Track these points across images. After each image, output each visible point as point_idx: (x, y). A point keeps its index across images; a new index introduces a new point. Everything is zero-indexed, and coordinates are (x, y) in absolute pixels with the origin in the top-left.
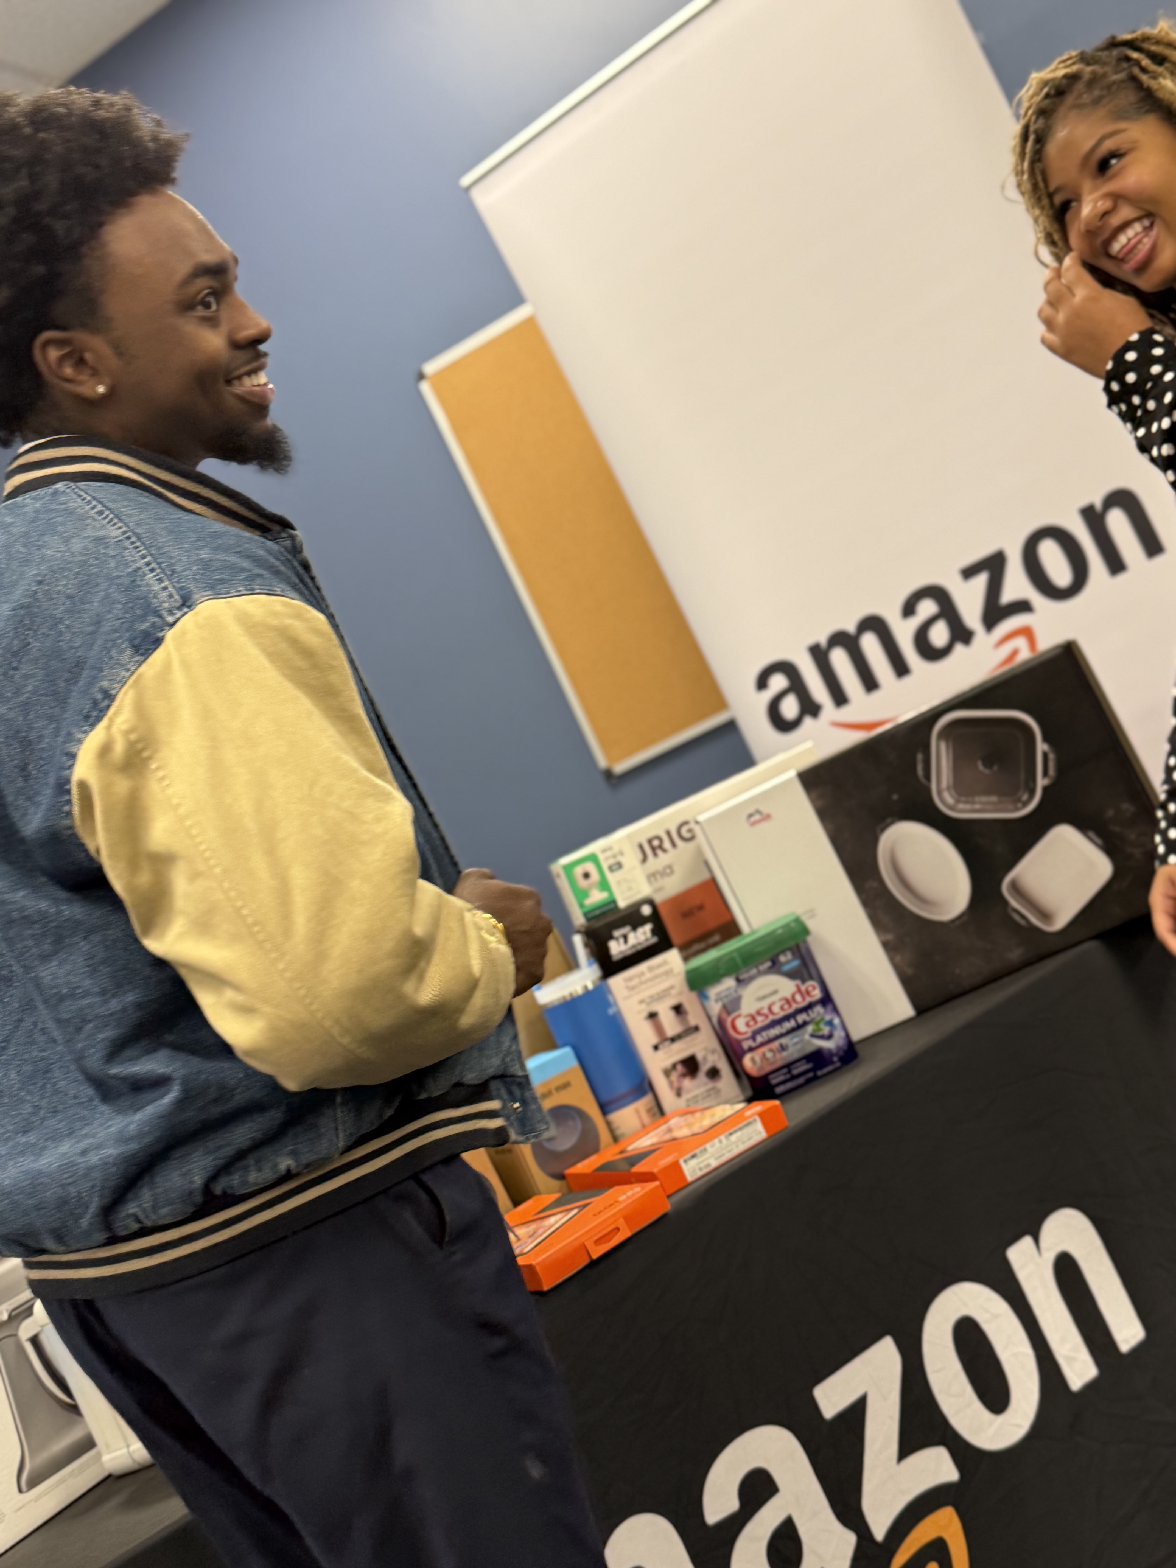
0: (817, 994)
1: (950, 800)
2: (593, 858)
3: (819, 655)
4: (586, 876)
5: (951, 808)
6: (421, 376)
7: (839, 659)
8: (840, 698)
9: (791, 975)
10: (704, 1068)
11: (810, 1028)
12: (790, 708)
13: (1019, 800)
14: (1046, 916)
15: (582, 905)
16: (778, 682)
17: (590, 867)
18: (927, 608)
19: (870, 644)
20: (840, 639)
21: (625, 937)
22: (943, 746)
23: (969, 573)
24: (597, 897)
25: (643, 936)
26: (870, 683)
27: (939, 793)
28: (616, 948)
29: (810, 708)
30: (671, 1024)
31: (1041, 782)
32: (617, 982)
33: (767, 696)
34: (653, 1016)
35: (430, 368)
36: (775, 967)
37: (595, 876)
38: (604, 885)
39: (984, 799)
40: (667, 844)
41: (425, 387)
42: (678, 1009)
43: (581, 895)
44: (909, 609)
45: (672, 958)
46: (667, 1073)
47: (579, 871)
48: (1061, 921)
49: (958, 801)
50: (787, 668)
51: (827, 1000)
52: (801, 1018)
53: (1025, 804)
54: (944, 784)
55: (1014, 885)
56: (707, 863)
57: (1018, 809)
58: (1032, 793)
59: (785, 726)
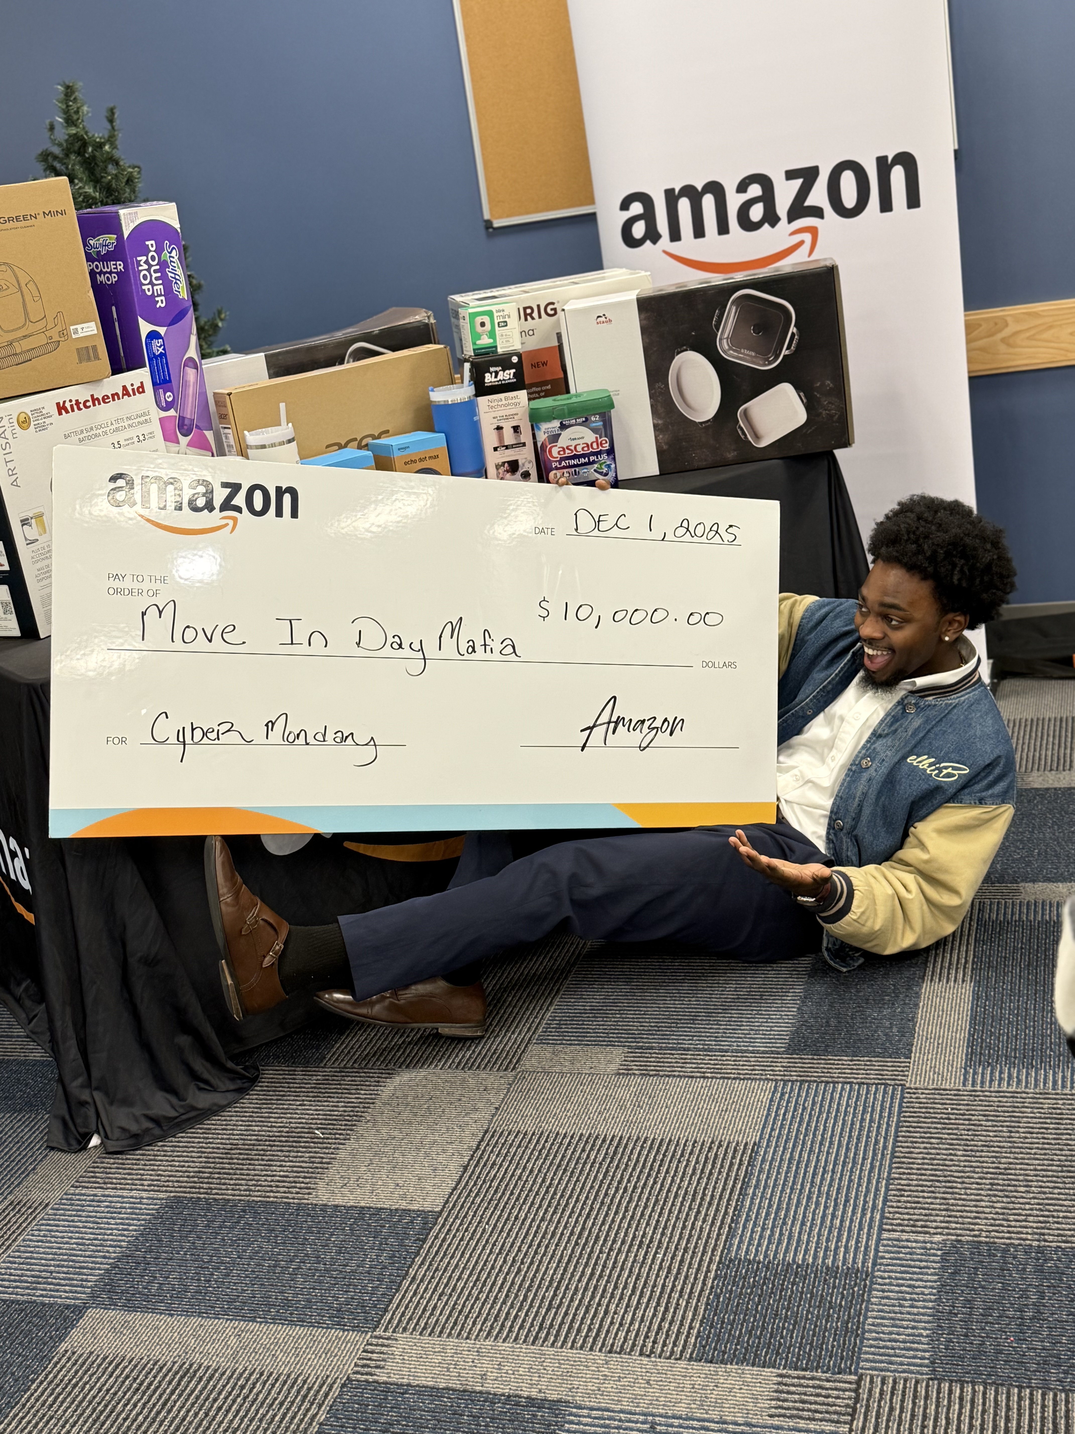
0: (607, 446)
1: (726, 347)
2: (490, 313)
3: (671, 198)
4: (483, 324)
5: (724, 352)
7: (684, 205)
8: (675, 235)
9: (594, 430)
10: (521, 470)
11: (596, 466)
12: (639, 230)
13: (767, 359)
14: (757, 437)
15: (474, 344)
16: (637, 208)
17: (486, 319)
18: (755, 190)
19: (708, 202)
20: (688, 191)
21: (497, 373)
22: (734, 308)
23: (791, 175)
24: (485, 341)
25: (507, 375)
26: (699, 232)
27: (721, 339)
28: (489, 379)
29: (652, 235)
30: (509, 438)
31: (785, 352)
32: (483, 401)
33: (627, 215)
34: (499, 428)
36: (586, 423)
37: (488, 326)
38: (492, 334)
39: (746, 352)
40: (535, 315)
42: (516, 429)
43: (476, 336)
44: (742, 188)
45: (522, 395)
46: (498, 467)
47: (479, 320)
48: (764, 443)
49: (730, 349)
50: (646, 200)
51: (611, 452)
52: (592, 458)
53: (770, 363)
54: (726, 336)
55: (745, 412)
56: (559, 336)
57: (765, 365)
58: (777, 357)
59: (630, 241)
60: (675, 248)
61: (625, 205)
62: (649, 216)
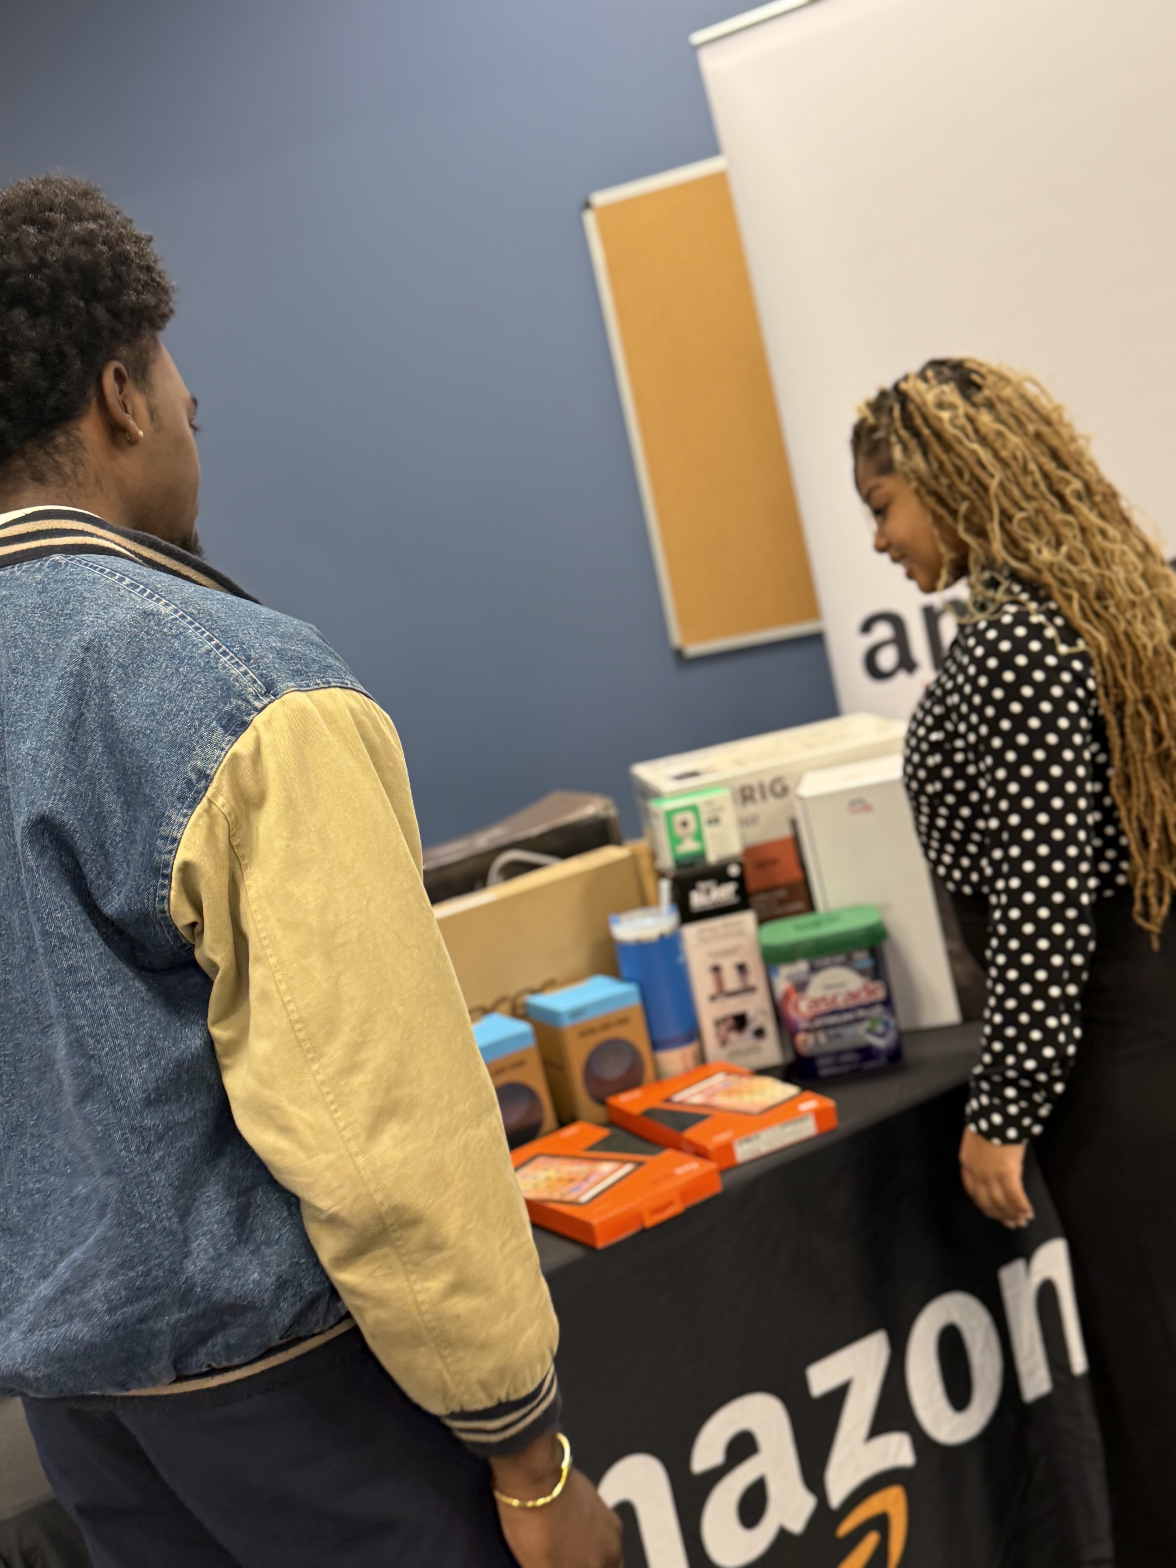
0: (881, 994)
2: (694, 809)
3: (931, 616)
4: (685, 824)
6: (587, 205)
7: (949, 625)
9: (862, 972)
10: (752, 1026)
11: (866, 1025)
12: (887, 658)
15: (673, 849)
16: (883, 631)
17: (689, 817)
20: (955, 606)
21: (708, 892)
24: (689, 846)
25: (725, 893)
28: (698, 899)
29: (907, 664)
30: (732, 981)
32: (691, 932)
33: (870, 640)
34: (716, 970)
35: (600, 198)
36: (848, 963)
37: (692, 826)
38: (699, 836)
40: (758, 796)
41: (590, 219)
42: (742, 969)
43: (675, 840)
45: (747, 919)
46: (718, 1023)
47: (678, 818)
50: (896, 621)
51: (888, 1003)
52: (861, 1013)
56: (794, 823)
59: (877, 674)
61: (867, 627)
62: (901, 639)
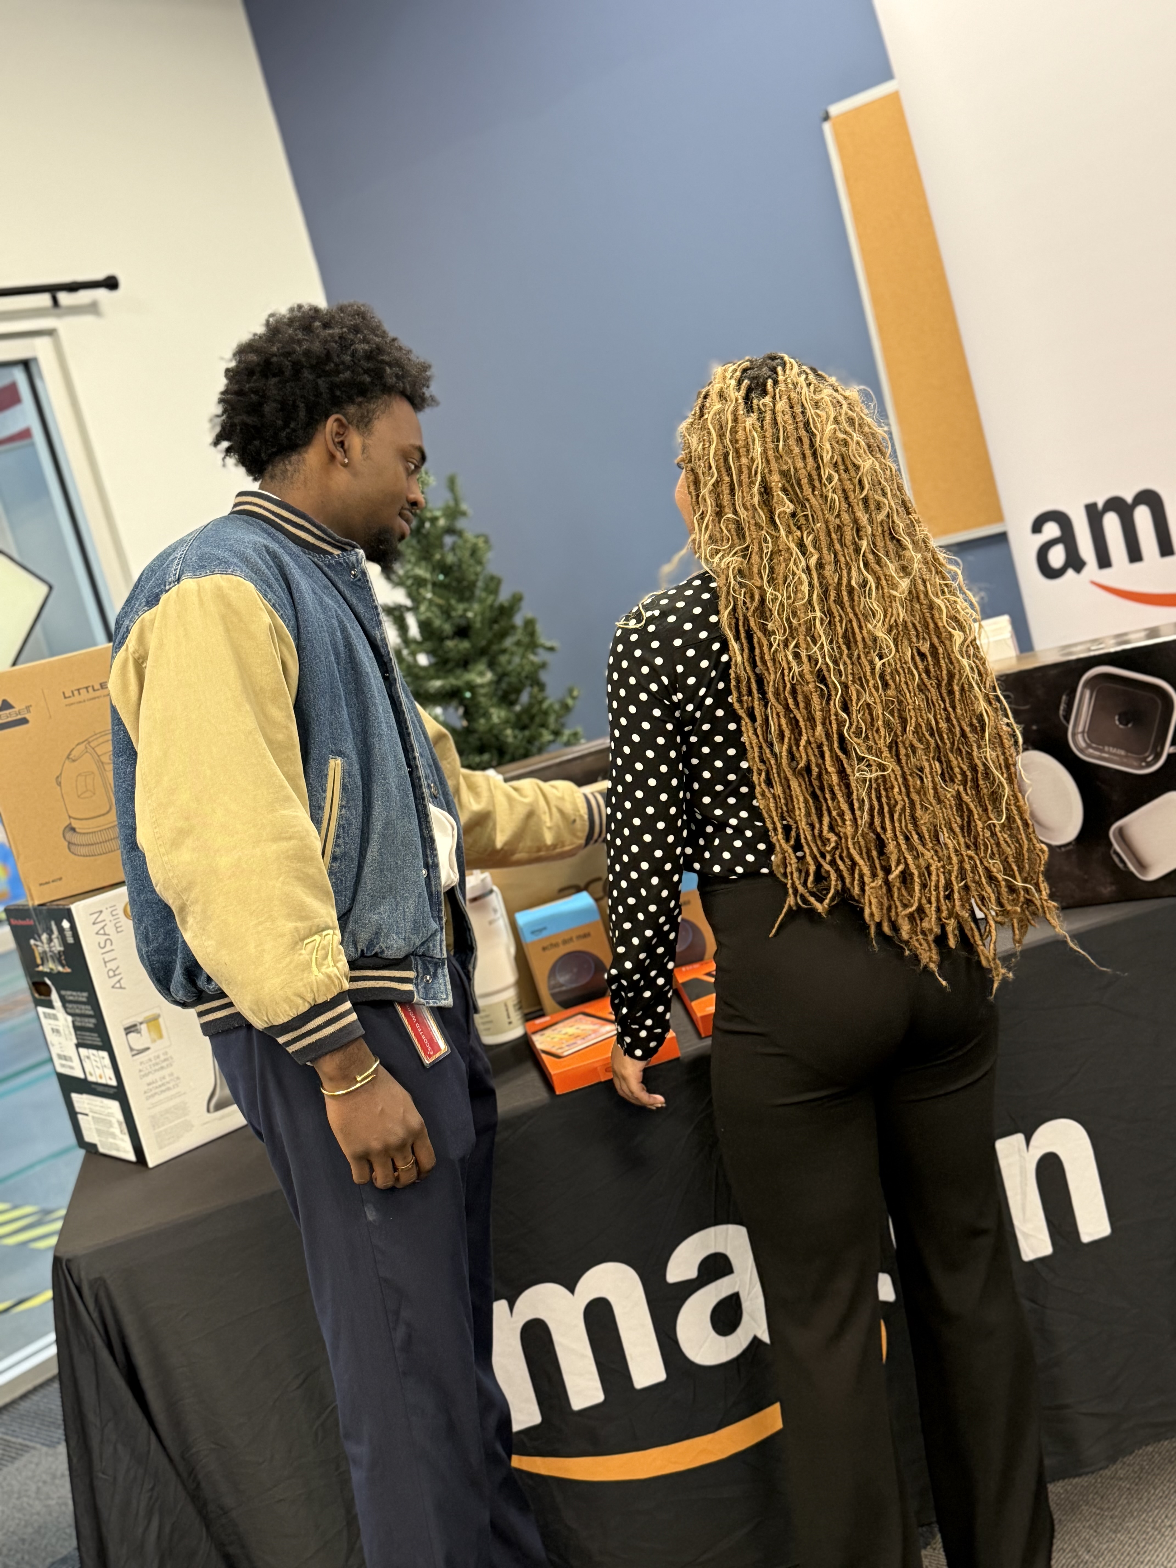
1: (1082, 744)
3: (1094, 514)
5: (1081, 751)
6: (826, 117)
7: (1112, 523)
8: (1104, 561)
13: (1144, 759)
14: (1142, 866)
16: (1052, 530)
19: (1143, 516)
20: (1115, 504)
22: (1087, 694)
26: (1135, 555)
27: (1074, 735)
29: (1075, 562)
31: (1168, 750)
33: (1039, 540)
35: (835, 110)
39: (1113, 750)
41: (827, 129)
48: (1153, 875)
49: (1089, 746)
50: (1062, 519)
53: (1149, 765)
54: (1080, 729)
55: (1121, 832)
57: (1142, 768)
58: (1157, 757)
59: (1049, 572)
60: (1106, 576)
61: (1037, 527)
62: (1068, 538)
